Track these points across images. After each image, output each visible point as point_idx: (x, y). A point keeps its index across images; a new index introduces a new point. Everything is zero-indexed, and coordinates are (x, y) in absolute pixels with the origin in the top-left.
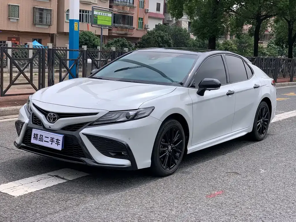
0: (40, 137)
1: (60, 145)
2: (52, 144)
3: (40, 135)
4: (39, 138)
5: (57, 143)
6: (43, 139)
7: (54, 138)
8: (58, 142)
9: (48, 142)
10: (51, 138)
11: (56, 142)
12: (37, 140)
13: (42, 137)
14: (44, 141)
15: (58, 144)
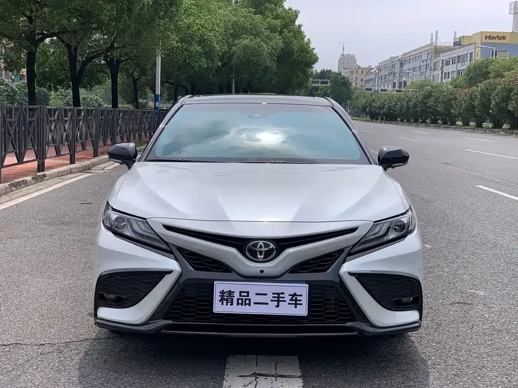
0: (240, 296)
1: (302, 304)
2: (278, 306)
3: (241, 292)
4: (238, 299)
5: (294, 302)
6: (250, 300)
7: (283, 293)
8: (296, 300)
9: (267, 304)
10: (273, 294)
11: (291, 300)
12: (232, 304)
13: (248, 296)
14: (255, 303)
15: (296, 305)
